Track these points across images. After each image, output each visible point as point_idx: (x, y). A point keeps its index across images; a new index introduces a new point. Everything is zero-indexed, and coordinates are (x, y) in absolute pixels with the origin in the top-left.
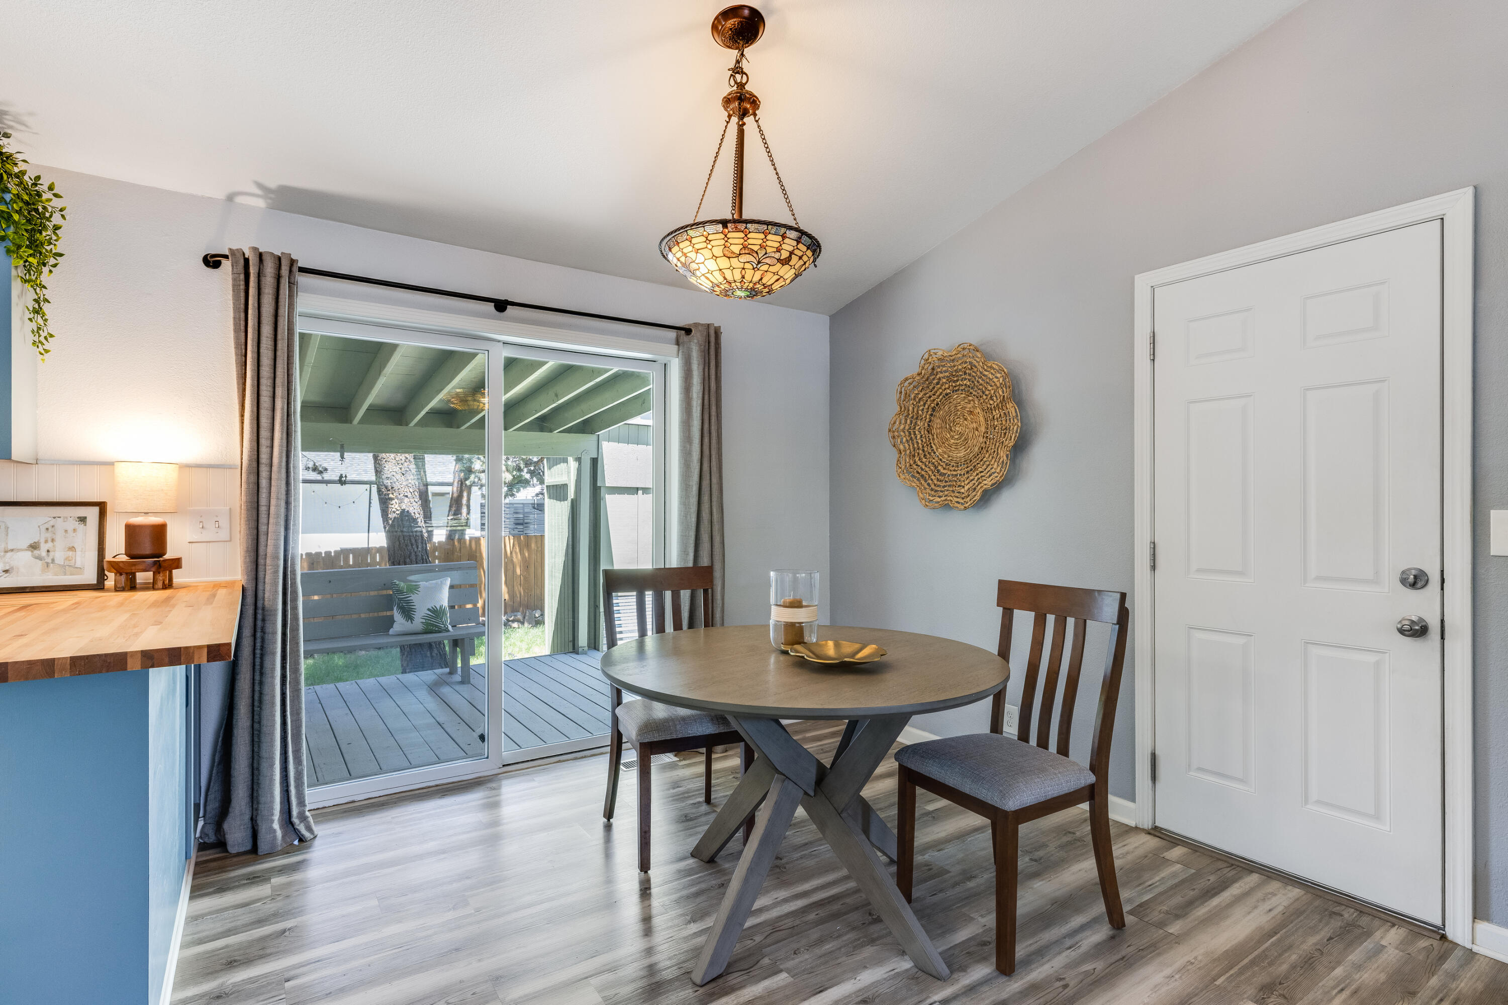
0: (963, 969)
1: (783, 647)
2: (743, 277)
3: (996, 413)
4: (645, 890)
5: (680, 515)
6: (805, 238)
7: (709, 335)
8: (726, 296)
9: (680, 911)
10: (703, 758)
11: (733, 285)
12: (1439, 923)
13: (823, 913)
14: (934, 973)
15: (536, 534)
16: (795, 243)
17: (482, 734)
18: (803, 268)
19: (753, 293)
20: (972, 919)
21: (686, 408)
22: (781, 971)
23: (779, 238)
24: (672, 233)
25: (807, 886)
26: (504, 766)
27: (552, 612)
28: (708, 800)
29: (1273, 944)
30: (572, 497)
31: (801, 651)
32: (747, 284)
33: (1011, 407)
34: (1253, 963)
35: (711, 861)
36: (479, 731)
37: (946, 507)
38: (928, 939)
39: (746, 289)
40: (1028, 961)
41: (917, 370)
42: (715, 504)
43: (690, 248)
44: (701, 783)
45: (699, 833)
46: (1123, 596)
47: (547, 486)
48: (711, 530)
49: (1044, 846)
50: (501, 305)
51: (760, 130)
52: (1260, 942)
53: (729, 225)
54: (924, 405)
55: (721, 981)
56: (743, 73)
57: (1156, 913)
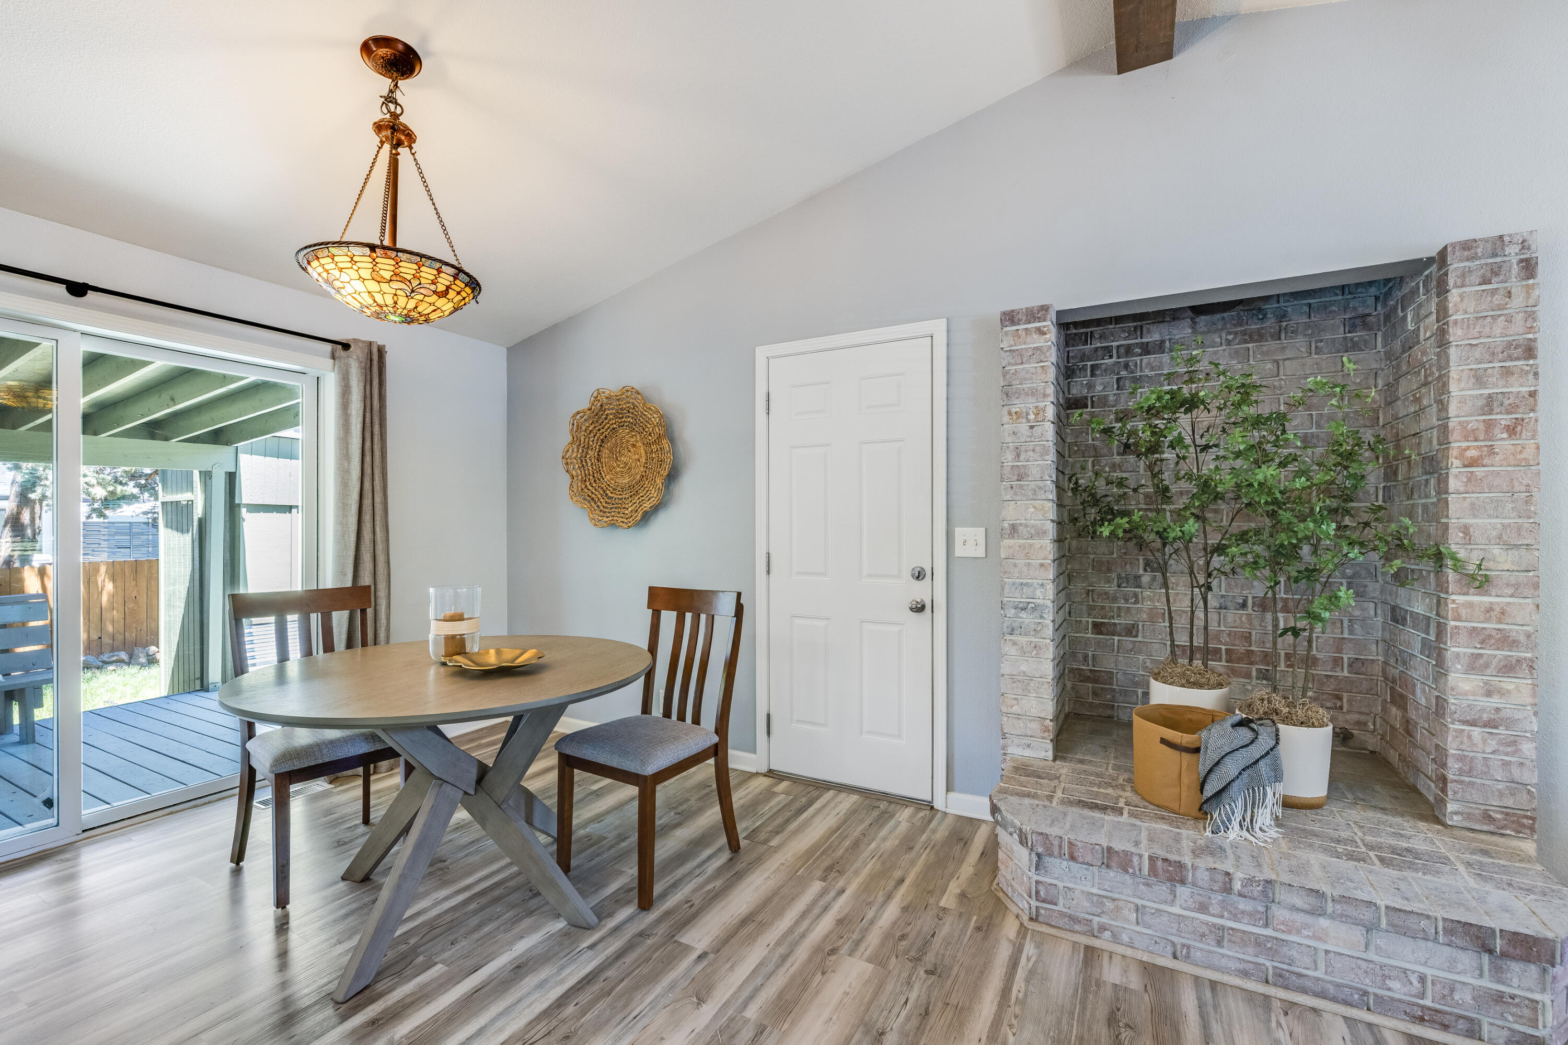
0: (610, 915)
1: (443, 660)
2: (396, 303)
3: (654, 447)
4: (282, 927)
5: (335, 535)
6: (462, 276)
7: (371, 353)
8: (378, 318)
9: (323, 937)
10: (360, 782)
11: (385, 308)
12: (930, 799)
13: (483, 900)
14: (584, 925)
15: (150, 558)
16: (452, 279)
17: (48, 799)
18: (463, 303)
19: (408, 319)
20: (623, 872)
21: (344, 425)
22: (436, 964)
23: (435, 272)
24: (310, 246)
25: (470, 880)
26: (84, 831)
27: (170, 647)
28: (366, 821)
29: (837, 837)
30: (200, 516)
31: (461, 660)
32: (400, 310)
33: (665, 443)
34: (823, 853)
35: (366, 879)
36: (44, 796)
37: (613, 525)
38: (580, 898)
39: (400, 315)
40: (664, 895)
41: (587, 406)
42: (378, 523)
43: (333, 266)
44: (359, 805)
45: (351, 855)
46: (739, 595)
47: (163, 503)
48: (374, 550)
49: (687, 800)
50: (78, 289)
51: (417, 164)
52: (828, 838)
53: (377, 250)
54: (594, 436)
55: (367, 992)
56: (397, 104)
57: (763, 834)
